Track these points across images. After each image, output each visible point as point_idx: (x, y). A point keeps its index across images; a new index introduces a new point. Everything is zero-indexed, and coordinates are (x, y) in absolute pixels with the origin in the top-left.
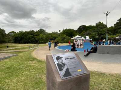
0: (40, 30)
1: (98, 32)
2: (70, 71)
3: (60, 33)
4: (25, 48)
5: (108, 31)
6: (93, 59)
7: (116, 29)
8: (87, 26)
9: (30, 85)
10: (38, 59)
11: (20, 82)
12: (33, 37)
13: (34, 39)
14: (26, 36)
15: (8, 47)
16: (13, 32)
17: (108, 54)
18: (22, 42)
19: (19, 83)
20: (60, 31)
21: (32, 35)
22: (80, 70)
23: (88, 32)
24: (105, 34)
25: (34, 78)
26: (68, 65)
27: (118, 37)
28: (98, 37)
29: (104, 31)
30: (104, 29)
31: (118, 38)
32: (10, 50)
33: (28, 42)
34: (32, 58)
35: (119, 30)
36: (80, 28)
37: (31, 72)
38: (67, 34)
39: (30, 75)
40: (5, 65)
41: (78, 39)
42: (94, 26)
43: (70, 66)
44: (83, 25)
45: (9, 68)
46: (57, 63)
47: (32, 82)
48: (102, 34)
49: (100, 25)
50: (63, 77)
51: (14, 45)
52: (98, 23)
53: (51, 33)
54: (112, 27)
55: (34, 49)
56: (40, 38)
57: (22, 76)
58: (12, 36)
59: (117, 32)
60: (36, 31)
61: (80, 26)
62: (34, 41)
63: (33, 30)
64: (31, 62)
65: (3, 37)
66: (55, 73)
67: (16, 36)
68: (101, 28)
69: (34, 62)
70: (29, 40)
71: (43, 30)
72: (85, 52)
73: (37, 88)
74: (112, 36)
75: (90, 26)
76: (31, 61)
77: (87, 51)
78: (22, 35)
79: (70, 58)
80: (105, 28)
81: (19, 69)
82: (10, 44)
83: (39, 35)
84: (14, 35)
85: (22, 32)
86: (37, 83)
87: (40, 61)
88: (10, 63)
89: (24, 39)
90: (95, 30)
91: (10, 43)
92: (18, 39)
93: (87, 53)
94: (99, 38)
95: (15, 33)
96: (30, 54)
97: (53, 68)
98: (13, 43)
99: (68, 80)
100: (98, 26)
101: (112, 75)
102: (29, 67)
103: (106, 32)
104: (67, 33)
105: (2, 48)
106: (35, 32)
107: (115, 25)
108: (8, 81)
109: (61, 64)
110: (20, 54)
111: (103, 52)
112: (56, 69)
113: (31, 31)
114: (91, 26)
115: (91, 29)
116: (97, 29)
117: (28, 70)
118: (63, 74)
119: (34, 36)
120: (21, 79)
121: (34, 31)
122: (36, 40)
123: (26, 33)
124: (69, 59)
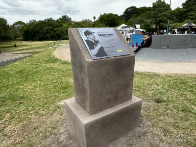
0: (63, 17)
1: (155, 17)
2: (106, 50)
3: (95, 22)
4: (43, 47)
5: (171, 15)
6: (145, 57)
7: (185, 12)
8: (139, 8)
9: (53, 90)
10: (63, 60)
11: (39, 88)
12: (52, 30)
13: (55, 32)
14: (42, 29)
15: (15, 46)
16: (20, 23)
17: (168, 49)
18: (37, 38)
19: (37, 89)
20: (94, 18)
21: (51, 27)
22: (121, 50)
23: (139, 18)
24: (166, 20)
25: (57, 82)
26: (103, 44)
27: (186, 24)
28: (155, 26)
29: (165, 15)
30: (165, 13)
31: (185, 26)
32: (20, 50)
33: (46, 39)
34: (53, 59)
35: (190, 14)
36: (127, 12)
37: (54, 75)
38: (106, 23)
39: (53, 79)
40: (14, 69)
41: (123, 30)
42: (150, 7)
43: (106, 44)
44: (132, 7)
45: (21, 72)
46: (86, 39)
47: (56, 86)
48: (162, 22)
49: (159, 5)
50: (95, 57)
51: (24, 43)
52: (157, 2)
53: (80, 22)
54: (178, 9)
55: (56, 47)
56: (64, 30)
57: (41, 80)
58: (20, 30)
59: (186, 17)
60: (56, 20)
61: (128, 9)
62: (55, 35)
63: (51, 18)
64: (52, 64)
65: (6, 30)
66: (83, 52)
67: (25, 29)
68: (161, 11)
69: (57, 63)
70: (48, 35)
71: (68, 18)
72: (133, 46)
73: (63, 93)
74: (177, 24)
75: (143, 7)
76: (52, 62)
77: (137, 46)
78: (35, 27)
79: (106, 34)
80: (167, 10)
81: (36, 72)
82: (19, 42)
83: (61, 26)
84: (23, 28)
85: (34, 22)
86: (62, 88)
87: (66, 63)
88: (22, 66)
89: (39, 33)
90: (151, 15)
91: (19, 40)
92: (29, 33)
93: (136, 48)
94: (156, 28)
95: (24, 23)
96: (50, 54)
97: (79, 46)
98: (23, 40)
99: (102, 61)
100: (157, 7)
101: (170, 76)
102: (49, 70)
103: (168, 18)
104: (106, 21)
105: (7, 49)
106: (54, 21)
107: (183, 4)
108: (22, 87)
109: (91, 40)
110: (36, 55)
111: (159, 46)
112: (84, 47)
113: (48, 19)
114: (145, 7)
115: (144, 14)
116: (154, 12)
117: (49, 73)
118: (96, 54)
119: (53, 27)
120: (40, 84)
121: (53, 19)
122: (57, 34)
123: (41, 23)
124: (104, 35)
